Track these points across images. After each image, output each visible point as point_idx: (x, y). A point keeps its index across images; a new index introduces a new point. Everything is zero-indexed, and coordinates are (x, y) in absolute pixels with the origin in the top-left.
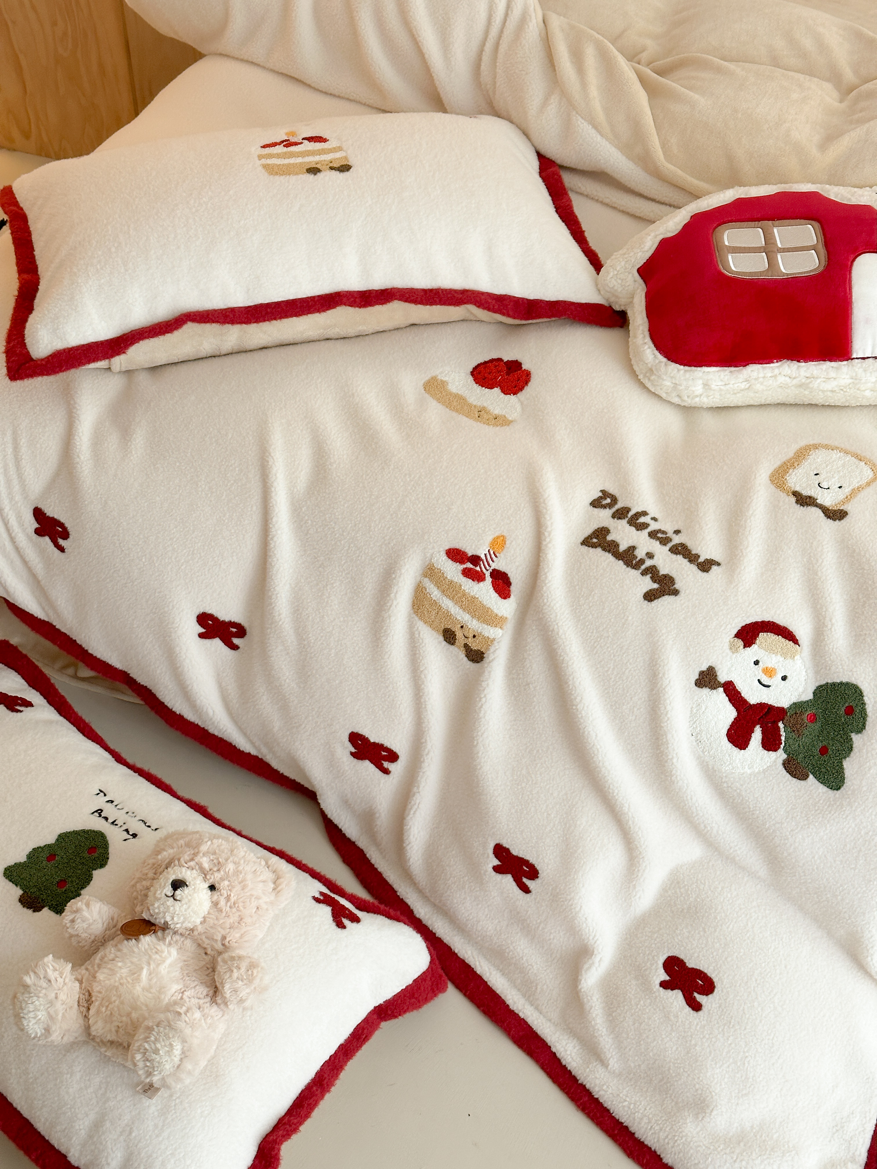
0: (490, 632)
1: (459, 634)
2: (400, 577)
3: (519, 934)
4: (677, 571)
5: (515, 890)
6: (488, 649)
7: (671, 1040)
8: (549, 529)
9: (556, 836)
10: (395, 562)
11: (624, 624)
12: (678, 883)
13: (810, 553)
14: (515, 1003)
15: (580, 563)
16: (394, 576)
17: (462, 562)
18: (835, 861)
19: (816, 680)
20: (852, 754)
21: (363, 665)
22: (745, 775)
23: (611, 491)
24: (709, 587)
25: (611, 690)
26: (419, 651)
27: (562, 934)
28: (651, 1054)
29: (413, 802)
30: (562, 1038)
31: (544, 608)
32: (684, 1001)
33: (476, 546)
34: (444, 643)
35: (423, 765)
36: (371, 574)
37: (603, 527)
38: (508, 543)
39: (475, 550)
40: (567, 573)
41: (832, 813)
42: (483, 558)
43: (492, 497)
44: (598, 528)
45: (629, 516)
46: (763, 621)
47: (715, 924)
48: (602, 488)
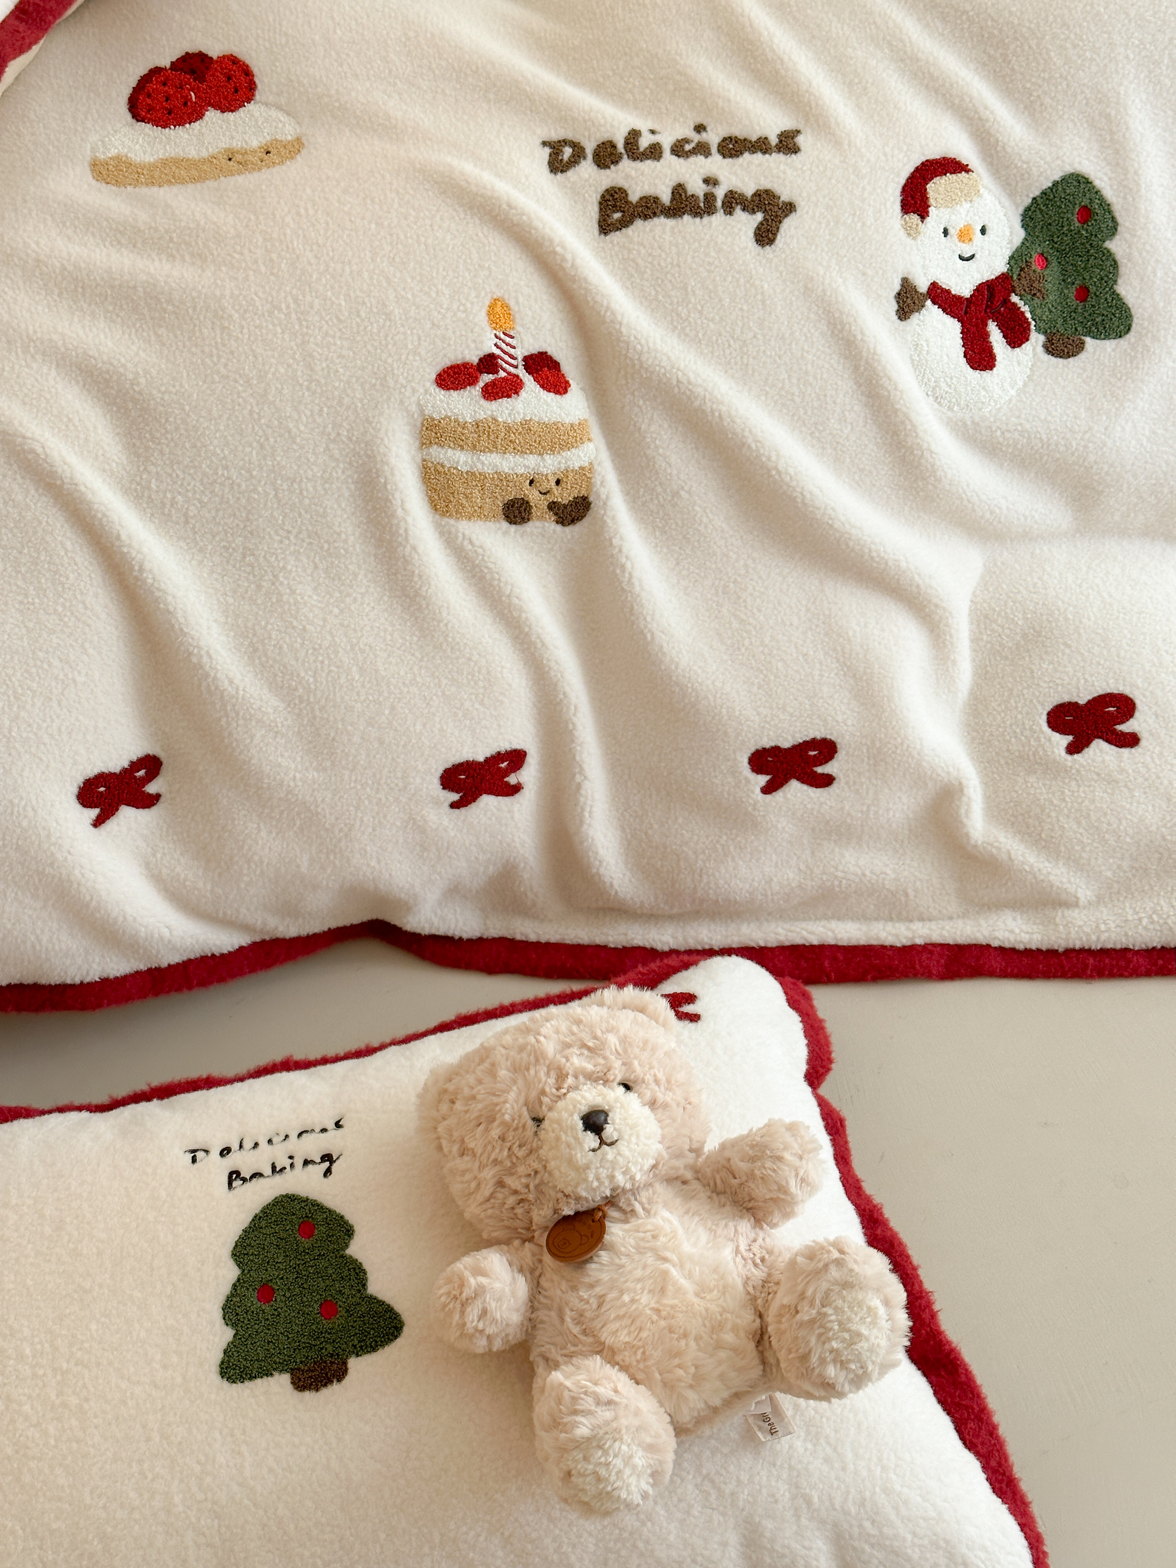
0: (577, 458)
1: (533, 496)
2: (393, 474)
3: (837, 850)
4: (766, 177)
5: (812, 795)
6: (588, 487)
8: (557, 240)
9: (832, 675)
10: (368, 456)
11: (763, 302)
12: (986, 617)
14: (897, 936)
15: (633, 260)
16: (383, 481)
17: (473, 382)
18: (1166, 430)
19: (1017, 206)
20: (1122, 270)
21: (413, 655)
22: (1014, 401)
23: (555, 135)
24: (821, 169)
25: (802, 411)
26: (487, 567)
27: (905, 800)
28: (1128, 840)
29: (582, 799)
30: (991, 922)
31: (644, 359)
32: (1113, 747)
33: (474, 341)
34: (513, 528)
35: (576, 733)
36: (339, 506)
37: (607, 190)
38: (512, 303)
39: (477, 349)
40: (627, 288)
41: (1141, 366)
42: (497, 352)
43: (428, 254)
44: (603, 196)
45: (623, 150)
46: (917, 168)
47: (1072, 627)
48: (540, 141)
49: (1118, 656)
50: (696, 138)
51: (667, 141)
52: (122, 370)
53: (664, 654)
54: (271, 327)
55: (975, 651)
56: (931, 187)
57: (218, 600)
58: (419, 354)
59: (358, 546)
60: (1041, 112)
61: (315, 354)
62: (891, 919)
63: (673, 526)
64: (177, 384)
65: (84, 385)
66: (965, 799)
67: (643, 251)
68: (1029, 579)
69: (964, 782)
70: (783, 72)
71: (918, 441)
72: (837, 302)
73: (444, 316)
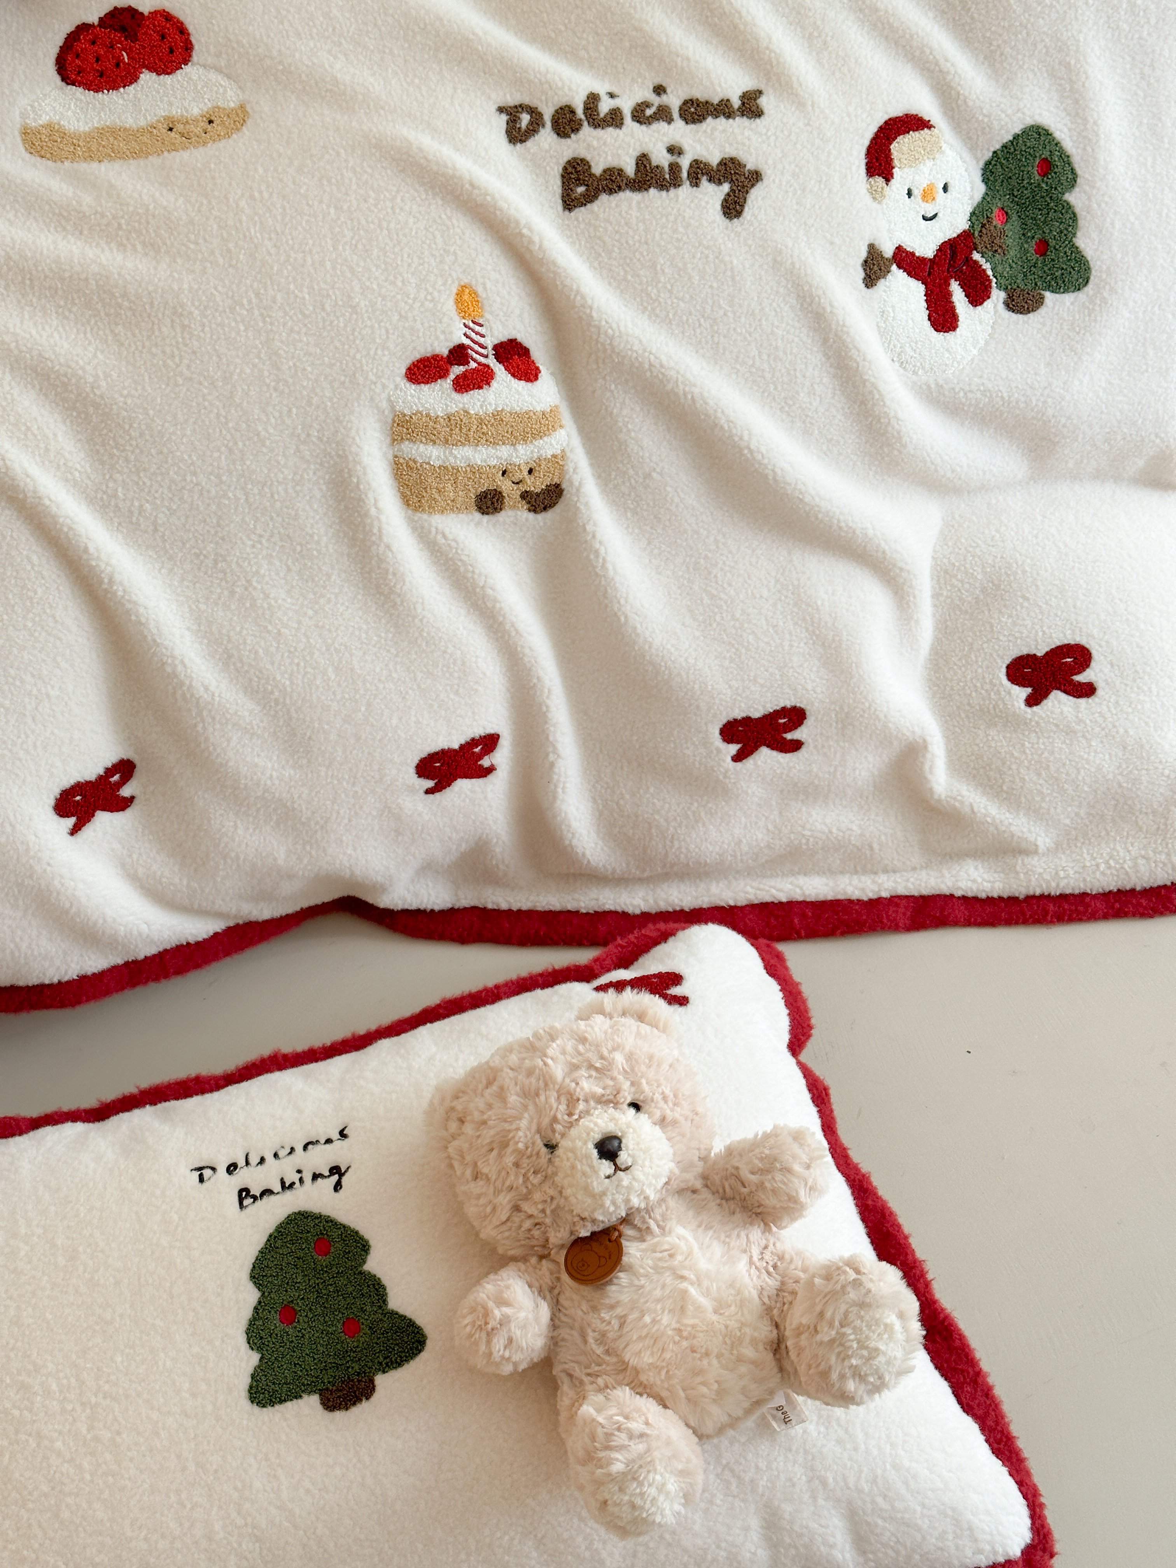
0: (549, 446)
1: (506, 486)
2: (365, 474)
3: (804, 809)
4: (731, 145)
5: (782, 760)
6: (563, 475)
7: (1096, 752)
8: (523, 222)
9: (802, 644)
10: (339, 456)
12: (946, 572)
14: (863, 890)
15: (600, 238)
16: (355, 480)
17: (444, 374)
18: (1121, 379)
19: (978, 160)
20: (1081, 222)
21: (388, 651)
22: (976, 361)
23: (511, 100)
24: (786, 133)
25: (772, 387)
26: (461, 560)
27: (870, 759)
28: (1086, 789)
29: (555, 777)
30: (954, 872)
31: (615, 344)
32: (1071, 698)
33: (443, 332)
34: (486, 518)
35: (549, 715)
37: (569, 162)
38: (480, 290)
39: (446, 340)
40: (595, 268)
41: (1099, 318)
42: (467, 342)
43: (392, 240)
44: (565, 169)
45: (583, 117)
46: (881, 127)
47: (1030, 580)
48: (496, 106)
49: (1075, 607)
50: (656, 101)
51: (627, 106)
52: (80, 372)
53: (638, 635)
54: (233, 324)
55: (935, 606)
56: (894, 147)
57: (190, 607)
58: (388, 348)
59: (331, 546)
60: (1001, 62)
61: (281, 352)
62: (856, 872)
63: (645, 507)
64: (139, 388)
65: (41, 390)
66: (929, 756)
67: (610, 228)
68: (987, 532)
69: (929, 739)
70: (742, 27)
71: (886, 409)
72: (806, 275)
73: (411, 306)
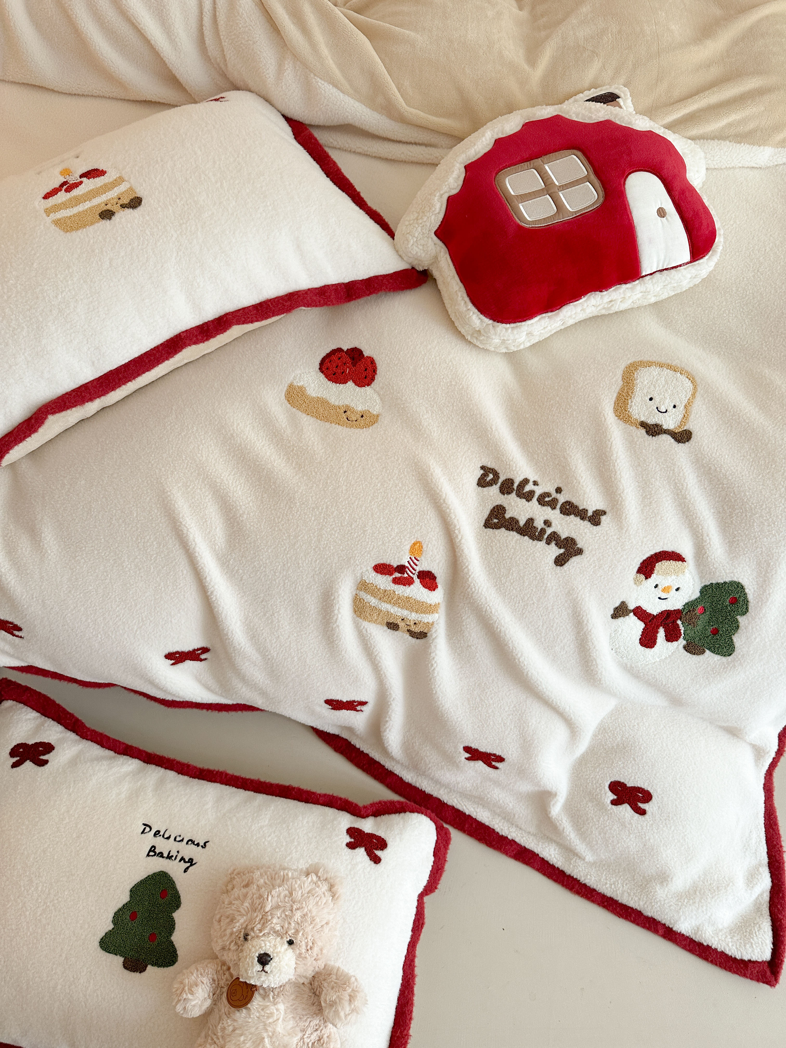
0: (428, 618)
1: (401, 624)
2: (338, 597)
4: (576, 532)
5: (487, 769)
6: (429, 630)
7: (630, 840)
8: (459, 525)
9: (514, 736)
10: (330, 587)
12: (604, 729)
13: (674, 480)
15: (491, 546)
16: (333, 597)
17: (390, 574)
18: (728, 698)
19: (701, 583)
20: (739, 631)
21: (324, 661)
22: (656, 664)
23: (489, 465)
24: (605, 538)
25: (543, 639)
27: (528, 787)
28: (618, 851)
30: (544, 846)
31: (474, 595)
32: (632, 811)
33: (398, 557)
34: (389, 631)
36: (311, 598)
37: (497, 506)
38: (424, 546)
39: (398, 561)
40: (483, 558)
41: (728, 672)
42: (407, 565)
43: (397, 509)
44: (494, 508)
45: (515, 488)
46: (656, 553)
47: (641, 753)
48: (481, 465)
49: (655, 775)
50: (554, 495)
51: (538, 492)
54: (310, 516)
56: (658, 564)
57: (245, 613)
58: (370, 554)
59: (314, 615)
60: (736, 548)
61: (324, 536)
62: (503, 822)
66: (555, 800)
67: (498, 545)
68: (633, 722)
69: (558, 793)
70: (613, 479)
72: (581, 604)
73: (389, 541)
